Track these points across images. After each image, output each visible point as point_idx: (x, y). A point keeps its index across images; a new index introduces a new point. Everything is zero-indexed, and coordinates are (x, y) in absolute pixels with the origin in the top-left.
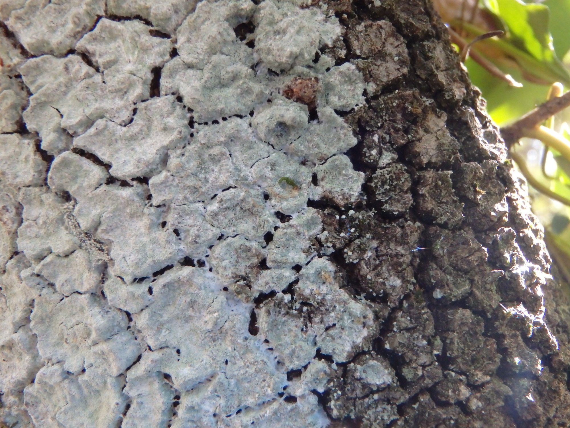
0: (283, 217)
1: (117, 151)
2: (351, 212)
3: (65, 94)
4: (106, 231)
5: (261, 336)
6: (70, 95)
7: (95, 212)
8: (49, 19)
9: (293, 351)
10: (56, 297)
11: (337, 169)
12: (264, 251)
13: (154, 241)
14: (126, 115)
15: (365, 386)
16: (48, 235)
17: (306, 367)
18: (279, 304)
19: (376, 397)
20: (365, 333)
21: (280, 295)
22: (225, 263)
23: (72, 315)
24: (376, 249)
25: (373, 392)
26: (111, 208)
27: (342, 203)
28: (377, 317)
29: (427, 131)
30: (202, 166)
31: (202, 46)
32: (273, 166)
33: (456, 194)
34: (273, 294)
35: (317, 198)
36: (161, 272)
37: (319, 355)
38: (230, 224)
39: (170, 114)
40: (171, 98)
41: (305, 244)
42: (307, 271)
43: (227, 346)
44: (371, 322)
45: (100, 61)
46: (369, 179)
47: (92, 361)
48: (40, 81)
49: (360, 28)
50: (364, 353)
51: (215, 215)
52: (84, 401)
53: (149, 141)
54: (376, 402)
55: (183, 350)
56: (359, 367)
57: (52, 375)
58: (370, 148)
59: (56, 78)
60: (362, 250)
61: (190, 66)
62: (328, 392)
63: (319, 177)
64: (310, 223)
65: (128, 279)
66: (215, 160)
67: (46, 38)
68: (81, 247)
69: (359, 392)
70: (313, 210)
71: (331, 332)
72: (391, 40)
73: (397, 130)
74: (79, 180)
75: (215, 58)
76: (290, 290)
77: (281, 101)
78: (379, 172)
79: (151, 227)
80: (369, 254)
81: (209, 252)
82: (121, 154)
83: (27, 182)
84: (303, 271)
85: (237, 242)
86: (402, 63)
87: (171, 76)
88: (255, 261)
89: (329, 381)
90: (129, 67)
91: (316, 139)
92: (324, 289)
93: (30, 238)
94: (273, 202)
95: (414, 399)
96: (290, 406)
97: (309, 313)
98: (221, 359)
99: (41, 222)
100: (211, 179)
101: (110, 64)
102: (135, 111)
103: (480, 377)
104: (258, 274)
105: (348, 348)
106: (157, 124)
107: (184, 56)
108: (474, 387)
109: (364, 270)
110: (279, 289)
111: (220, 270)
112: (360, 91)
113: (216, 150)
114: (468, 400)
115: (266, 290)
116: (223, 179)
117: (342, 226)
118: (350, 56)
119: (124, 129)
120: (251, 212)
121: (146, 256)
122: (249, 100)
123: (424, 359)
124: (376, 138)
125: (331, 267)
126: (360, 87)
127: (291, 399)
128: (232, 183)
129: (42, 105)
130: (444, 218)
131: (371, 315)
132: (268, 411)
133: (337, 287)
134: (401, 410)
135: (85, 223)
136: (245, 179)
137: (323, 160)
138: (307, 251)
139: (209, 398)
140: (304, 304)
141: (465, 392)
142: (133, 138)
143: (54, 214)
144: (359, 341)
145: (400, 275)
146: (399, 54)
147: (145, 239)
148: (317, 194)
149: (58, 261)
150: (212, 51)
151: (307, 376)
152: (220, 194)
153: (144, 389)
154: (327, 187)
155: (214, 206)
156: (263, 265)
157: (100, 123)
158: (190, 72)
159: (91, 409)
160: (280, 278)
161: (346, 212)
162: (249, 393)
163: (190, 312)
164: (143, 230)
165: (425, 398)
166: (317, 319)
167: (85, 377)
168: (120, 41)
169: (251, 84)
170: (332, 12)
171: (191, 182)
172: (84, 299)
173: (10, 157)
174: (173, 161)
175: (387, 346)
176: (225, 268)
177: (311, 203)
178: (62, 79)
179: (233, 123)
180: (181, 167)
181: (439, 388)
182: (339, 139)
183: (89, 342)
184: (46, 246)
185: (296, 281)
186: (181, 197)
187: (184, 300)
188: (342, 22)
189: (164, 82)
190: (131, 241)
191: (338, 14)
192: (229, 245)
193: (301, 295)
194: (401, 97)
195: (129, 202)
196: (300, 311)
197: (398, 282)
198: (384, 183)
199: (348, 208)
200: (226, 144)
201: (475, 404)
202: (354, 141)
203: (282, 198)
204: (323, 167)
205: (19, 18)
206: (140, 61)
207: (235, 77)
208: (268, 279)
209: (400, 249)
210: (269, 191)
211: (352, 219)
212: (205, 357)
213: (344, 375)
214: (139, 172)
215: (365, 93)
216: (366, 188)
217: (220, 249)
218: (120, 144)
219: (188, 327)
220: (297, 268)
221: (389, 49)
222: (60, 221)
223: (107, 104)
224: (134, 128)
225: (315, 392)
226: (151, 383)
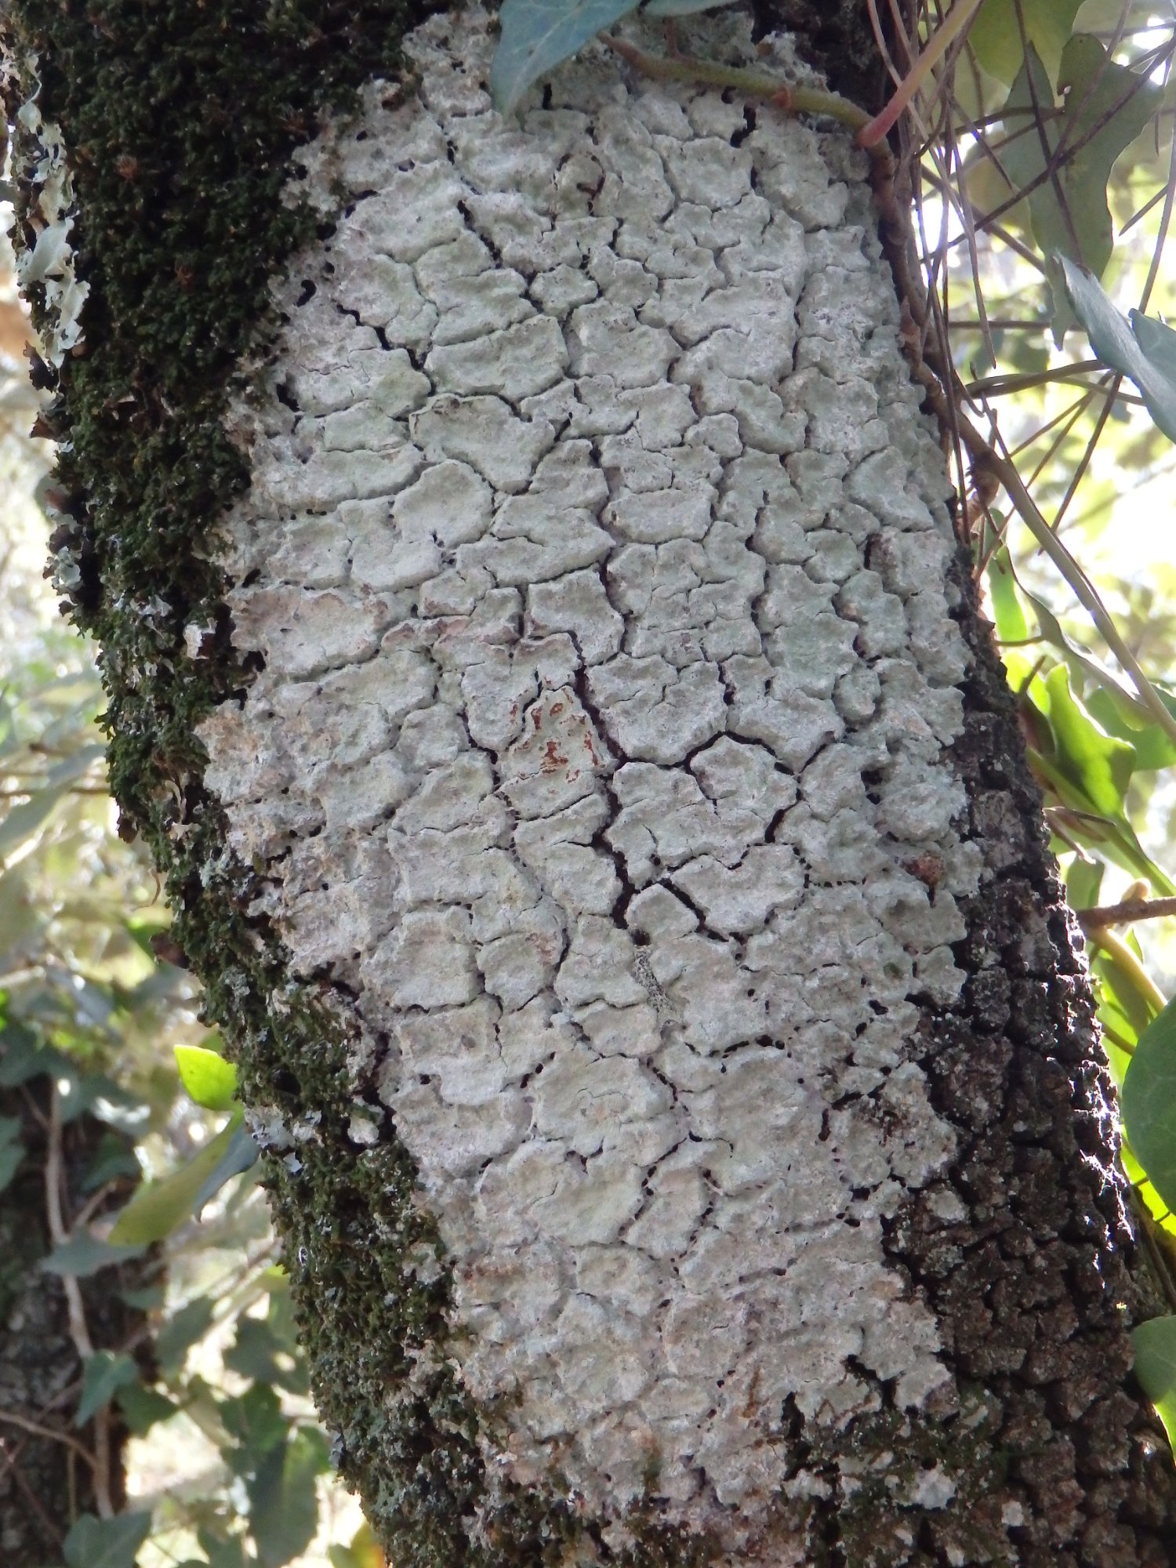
0: (878, 1007)
1: (717, 897)
2: (949, 1016)
3: (664, 815)
4: (685, 989)
5: (832, 1143)
6: (669, 817)
7: (676, 963)
8: (661, 721)
9: (869, 1166)
10: (592, 1055)
11: (939, 962)
12: (854, 1044)
13: (741, 1011)
14: (735, 858)
15: (934, 1219)
16: (604, 977)
17: (875, 1187)
18: (864, 1109)
19: (944, 1234)
20: (944, 1157)
21: (865, 1098)
22: (814, 1050)
23: (604, 1080)
24: (967, 1064)
25: (942, 1228)
26: (696, 962)
27: (940, 1002)
28: (959, 1143)
29: (1027, 931)
30: (809, 936)
31: (832, 795)
32: (881, 947)
33: (1049, 1013)
34: (857, 1096)
35: (915, 992)
36: (733, 1048)
37: (893, 1177)
38: (826, 1006)
39: (790, 866)
40: (790, 848)
41: (899, 1044)
42: (900, 1075)
43: (794, 1147)
44: (953, 1146)
45: (718, 788)
46: (970, 981)
47: (618, 1141)
48: (638, 793)
49: (983, 798)
50: (940, 1180)
51: (814, 992)
52: (577, 1195)
53: (756, 893)
54: (943, 1241)
55: (739, 1147)
56: (933, 1196)
57: (552, 1153)
58: (979, 945)
59: (658, 793)
60: (954, 1060)
61: (814, 816)
62: (897, 1219)
63: (921, 967)
64: (906, 1022)
65: (704, 1050)
66: (824, 929)
67: (655, 743)
68: (648, 1001)
69: (925, 1226)
70: (912, 1006)
71: (911, 1150)
72: (1009, 816)
73: (1004, 927)
74: (667, 922)
75: (845, 813)
76: (875, 1094)
77: (899, 873)
78: (981, 974)
79: (737, 996)
80: (959, 1068)
81: (795, 1035)
82: (721, 902)
83: (597, 909)
84: (892, 1075)
85: (830, 1028)
86: (1017, 846)
87: (796, 824)
88: (844, 1054)
89: (901, 1207)
90: (750, 803)
91: (928, 925)
92: (910, 1100)
93: (576, 977)
94: (873, 989)
95: (980, 1245)
96: (852, 1230)
97: (890, 1124)
98: (785, 1163)
99: (599, 961)
100: (815, 951)
101: (725, 796)
102: (744, 855)
103: (1048, 1231)
104: (844, 1070)
105: (924, 1172)
106: (770, 874)
107: (815, 804)
108: (1041, 1243)
109: (954, 1085)
110: (865, 1090)
111: (805, 1058)
112: (977, 877)
113: (827, 919)
114: (1033, 1256)
115: (852, 1089)
116: (831, 953)
117: (937, 1029)
118: (973, 834)
119: (731, 873)
120: (849, 997)
121: (726, 1026)
122: (868, 867)
123: (998, 1199)
124: (985, 933)
125: (923, 1076)
126: (978, 871)
127: (853, 1222)
128: (837, 960)
129: (635, 822)
130: (1037, 1040)
131: (954, 1139)
132: (827, 1233)
133: (925, 1098)
134: (967, 1253)
135: (662, 975)
136: (850, 957)
137: (928, 949)
138: (900, 1052)
139: (762, 1208)
140: (887, 1113)
141: (1031, 1246)
142: (738, 885)
143: (625, 956)
144: (937, 1166)
145: (988, 1097)
146: (1015, 836)
147: (728, 1006)
148: (917, 986)
149: (611, 1011)
150: (842, 804)
151: (877, 1199)
152: (822, 970)
153: (678, 1187)
154: (928, 981)
155: (814, 983)
156: (849, 1061)
157: (706, 860)
158: (816, 823)
159: (581, 1206)
160: (869, 1079)
161: (942, 1014)
162: (806, 1208)
163: (760, 1102)
164: (727, 995)
165: (992, 1245)
166: (898, 1133)
167: (601, 1160)
168: (741, 769)
169: (876, 850)
170: (959, 776)
171: (797, 951)
172: (631, 1064)
173: (575, 874)
174: (783, 924)
175: (965, 1177)
176: (814, 1057)
177: (910, 998)
178: (666, 798)
179: (849, 891)
180: (792, 932)
181: (1007, 1237)
182: (948, 928)
183: (622, 1118)
184: (597, 991)
185: (882, 1086)
186: (783, 965)
187: (756, 1086)
188: (969, 790)
189: (787, 830)
190: (711, 1005)
191: (966, 780)
192: (821, 1030)
193: (887, 1102)
194: (1012, 888)
195: (720, 961)
196: (882, 1120)
197: (984, 1106)
198: (985, 988)
199: (945, 1011)
200: (838, 914)
201: (1040, 1262)
202: (964, 934)
203: (884, 987)
204: (928, 958)
205: (626, 713)
206: (766, 800)
207: (860, 838)
208: (855, 1077)
209: (991, 1067)
210: (872, 975)
211: (950, 1023)
212: (764, 1158)
213: (916, 1203)
214: (740, 927)
215: (981, 880)
216: (966, 990)
217: (809, 1034)
218: (721, 890)
219: (749, 1119)
220: (886, 1070)
221: (1006, 827)
222: (629, 966)
223: (715, 840)
224: (742, 874)
225: (882, 1217)
226: (689, 1181)
